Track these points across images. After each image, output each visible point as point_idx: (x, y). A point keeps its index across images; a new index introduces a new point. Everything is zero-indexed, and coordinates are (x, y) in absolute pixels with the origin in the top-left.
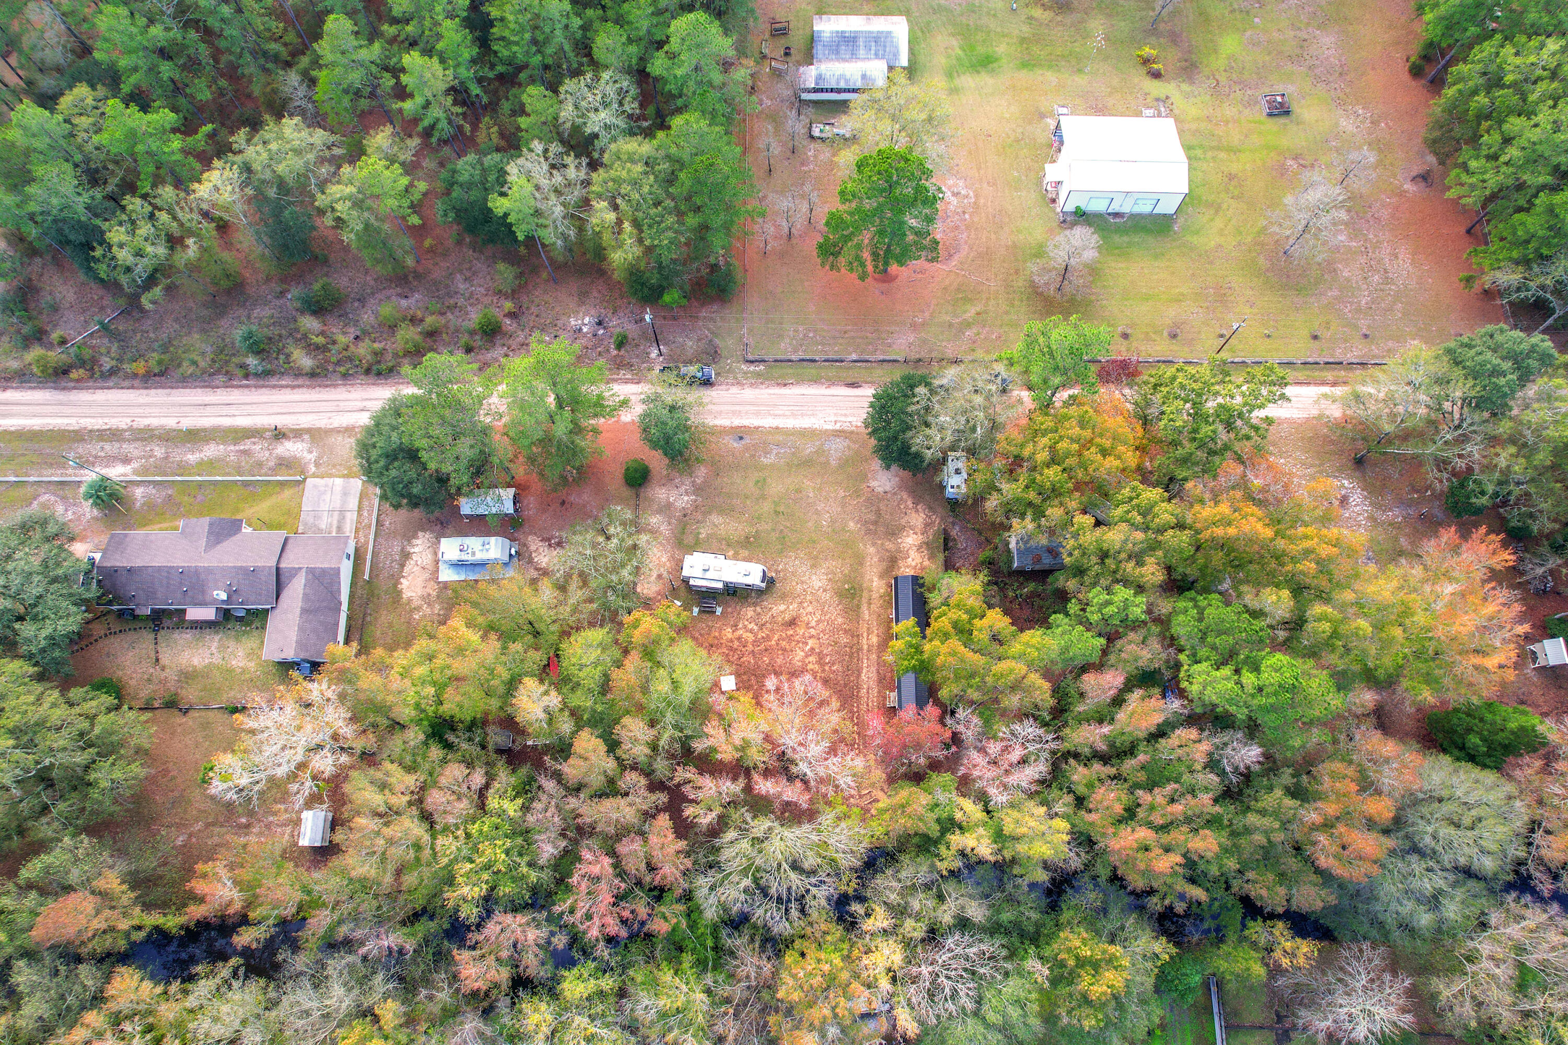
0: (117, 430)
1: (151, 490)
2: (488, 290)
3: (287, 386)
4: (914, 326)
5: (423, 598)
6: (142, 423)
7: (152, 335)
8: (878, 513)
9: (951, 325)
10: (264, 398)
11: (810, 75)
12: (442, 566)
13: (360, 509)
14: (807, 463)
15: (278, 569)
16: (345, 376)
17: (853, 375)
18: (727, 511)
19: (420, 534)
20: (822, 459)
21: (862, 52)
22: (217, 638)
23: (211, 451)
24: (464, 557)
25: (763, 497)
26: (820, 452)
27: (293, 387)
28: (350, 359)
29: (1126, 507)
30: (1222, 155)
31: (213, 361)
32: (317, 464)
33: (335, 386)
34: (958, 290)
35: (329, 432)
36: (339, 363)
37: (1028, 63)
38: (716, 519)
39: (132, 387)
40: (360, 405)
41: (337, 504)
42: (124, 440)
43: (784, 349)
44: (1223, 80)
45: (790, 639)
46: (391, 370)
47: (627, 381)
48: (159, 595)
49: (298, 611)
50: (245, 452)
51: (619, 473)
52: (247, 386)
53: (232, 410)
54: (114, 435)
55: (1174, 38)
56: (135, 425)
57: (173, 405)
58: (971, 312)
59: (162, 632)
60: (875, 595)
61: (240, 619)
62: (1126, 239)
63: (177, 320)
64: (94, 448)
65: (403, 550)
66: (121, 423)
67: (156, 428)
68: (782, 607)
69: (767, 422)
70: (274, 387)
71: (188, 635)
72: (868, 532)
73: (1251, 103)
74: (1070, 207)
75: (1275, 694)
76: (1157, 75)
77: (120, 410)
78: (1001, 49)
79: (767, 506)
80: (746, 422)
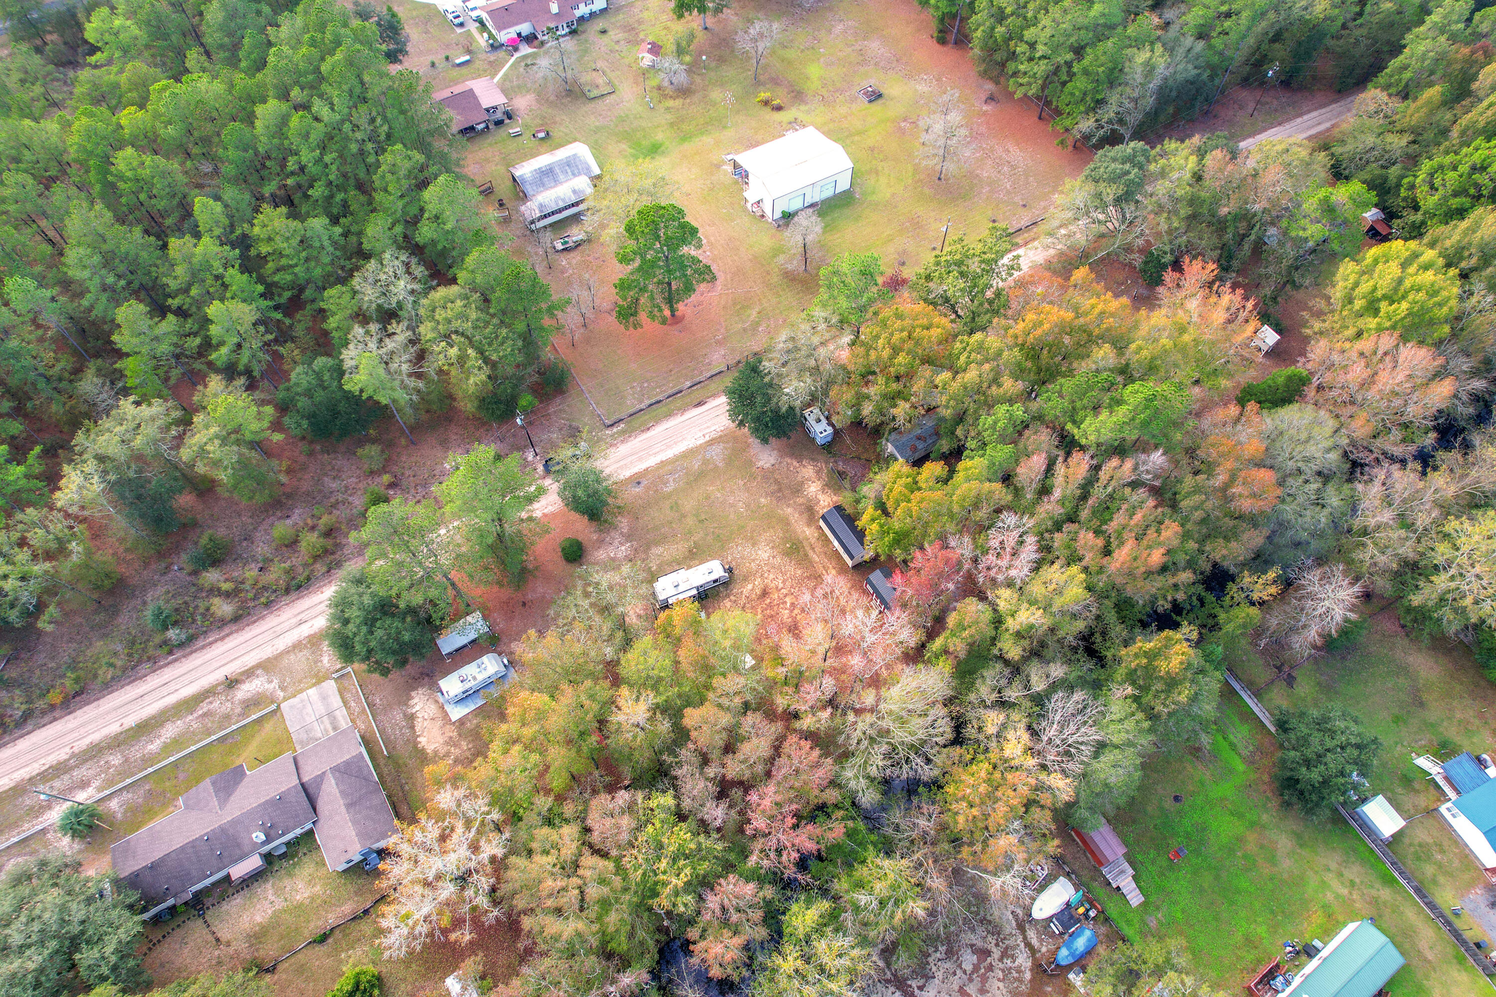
0: (59, 763)
1: (126, 796)
2: (358, 477)
3: (216, 641)
4: (719, 343)
5: (446, 743)
6: (82, 744)
7: (52, 665)
8: (776, 482)
9: (745, 330)
10: (199, 662)
11: (531, 209)
12: (448, 708)
13: (345, 703)
14: (700, 476)
15: (303, 785)
16: (268, 605)
17: (695, 397)
18: (662, 540)
19: (413, 694)
20: (711, 466)
21: (562, 177)
22: (269, 885)
23: (169, 731)
24: (467, 685)
25: (683, 516)
26: (705, 462)
27: (222, 639)
28: (265, 588)
29: (965, 354)
30: (856, 138)
31: (130, 655)
32: (283, 688)
33: (263, 618)
34: (735, 304)
35: (278, 657)
36: (255, 598)
37: (685, 137)
38: (657, 551)
39: (55, 719)
40: (294, 621)
41: (321, 709)
42: (72, 768)
43: (631, 404)
44: (824, 92)
45: (770, 606)
46: (308, 579)
48: (194, 873)
49: (343, 809)
50: (205, 715)
51: (558, 557)
52: (176, 660)
53: (172, 687)
54: (59, 770)
55: (776, 81)
56: (76, 750)
57: (108, 713)
58: (753, 314)
59: (209, 915)
60: (813, 541)
61: (284, 856)
62: (828, 218)
63: (71, 640)
65: (405, 715)
66: (62, 755)
67: (101, 741)
68: (750, 587)
69: (652, 462)
70: (203, 647)
71: (238, 900)
72: (779, 499)
73: (853, 99)
74: (778, 215)
75: (1146, 408)
76: (779, 108)
77: (52, 745)
78: (660, 136)
79: (690, 521)
80: (635, 470)
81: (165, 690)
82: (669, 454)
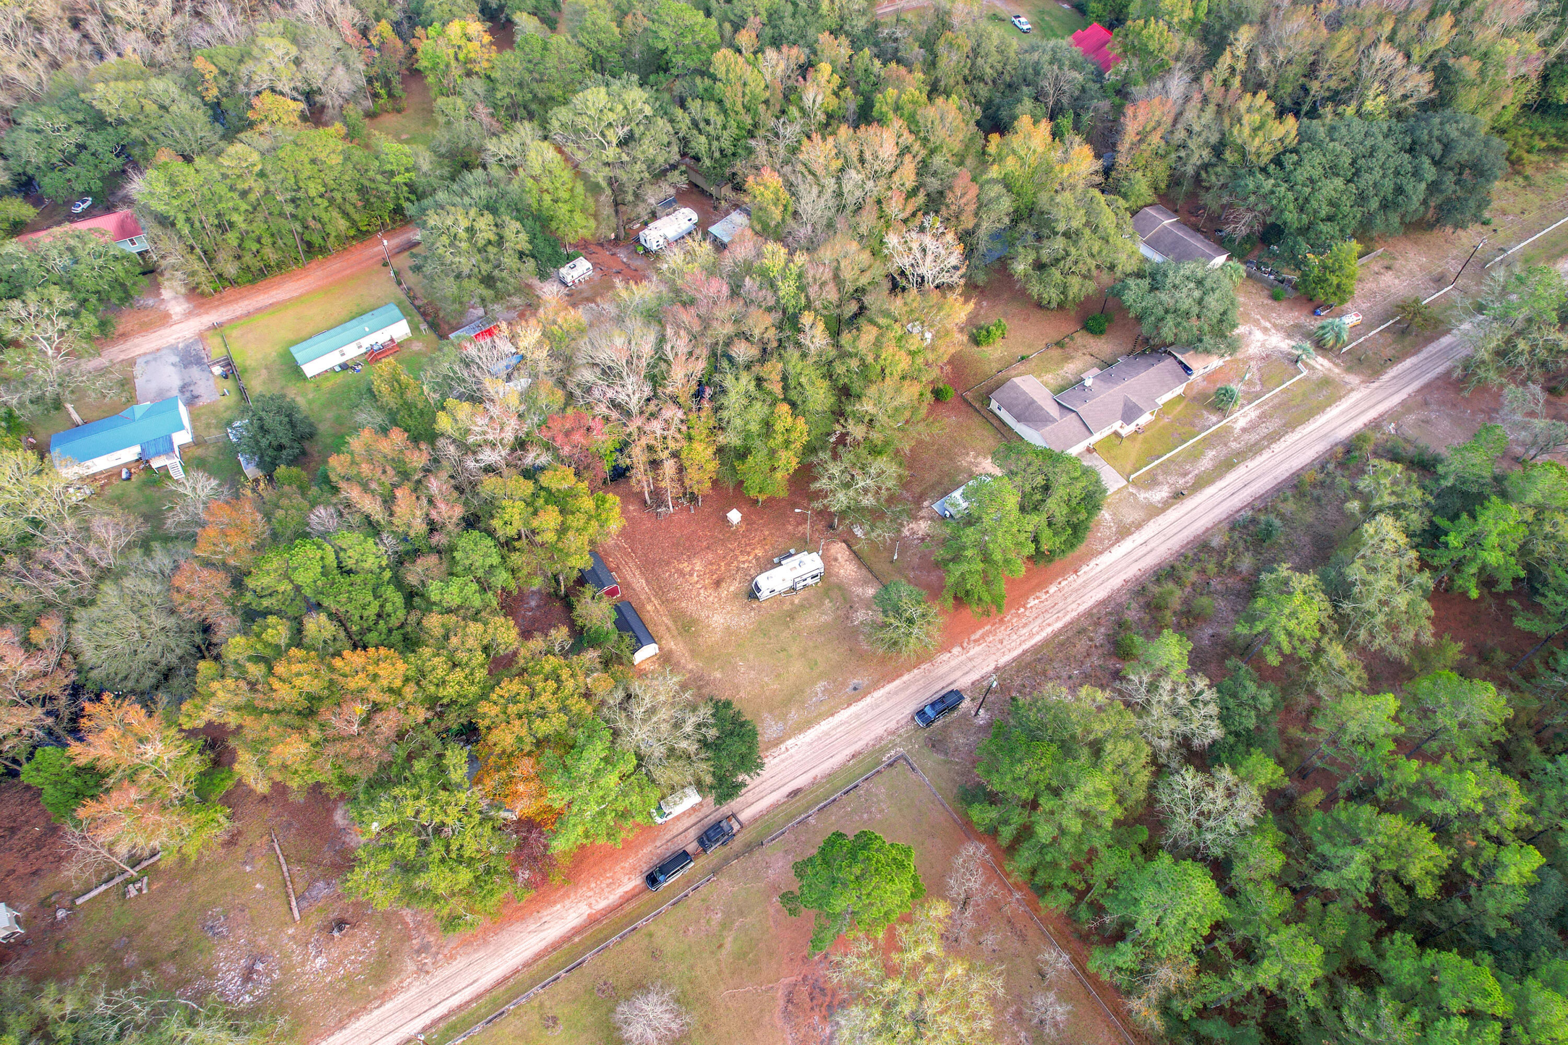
0: (1274, 442)
1: (1207, 422)
6: (1266, 455)
14: (787, 702)
15: (1074, 413)
17: (800, 802)
18: (823, 630)
20: (777, 712)
23: (1206, 462)
25: (803, 654)
26: (784, 717)
27: (1208, 529)
34: (757, 963)
43: (880, 788)
45: (712, 573)
47: (983, 678)
50: (1185, 474)
53: (1226, 492)
54: (1274, 437)
60: (667, 636)
64: (1273, 425)
66: (1277, 447)
69: (844, 715)
70: (1221, 521)
72: (701, 678)
79: (794, 650)
80: (861, 704)
81: (1230, 490)
82: (825, 725)
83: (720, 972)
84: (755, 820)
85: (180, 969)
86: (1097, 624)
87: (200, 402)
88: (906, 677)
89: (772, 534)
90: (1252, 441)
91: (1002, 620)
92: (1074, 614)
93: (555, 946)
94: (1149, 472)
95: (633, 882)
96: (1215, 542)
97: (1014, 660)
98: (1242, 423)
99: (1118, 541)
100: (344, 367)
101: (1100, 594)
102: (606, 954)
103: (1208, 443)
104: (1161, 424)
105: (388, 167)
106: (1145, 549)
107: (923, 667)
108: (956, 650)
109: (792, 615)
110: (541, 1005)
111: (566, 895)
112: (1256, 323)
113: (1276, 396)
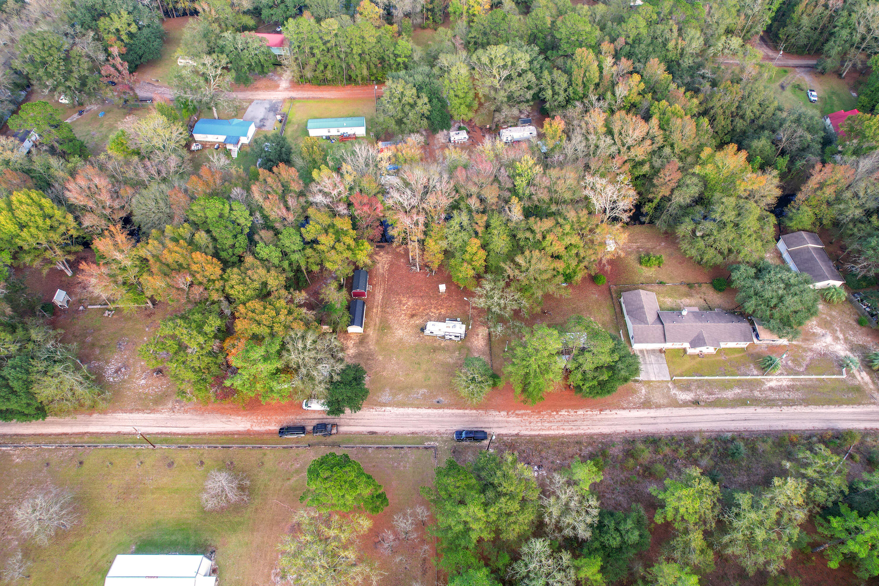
6: (775, 410)
14: (402, 389)
15: (663, 325)
17: (372, 438)
18: (445, 365)
20: (394, 391)
23: (729, 394)
25: (426, 371)
26: (395, 395)
31: (754, 445)
32: (669, 388)
33: (676, 432)
35: (669, 406)
38: (451, 361)
39: (794, 430)
41: (650, 368)
42: (780, 400)
43: (412, 456)
47: (506, 435)
49: (645, 307)
50: (711, 394)
53: (730, 417)
62: (174, 538)
64: (793, 395)
68: (417, 322)
69: (423, 411)
70: (712, 431)
72: (372, 355)
79: (424, 367)
80: (435, 411)
81: (733, 417)
82: (410, 410)
83: (280, 490)
84: (346, 433)
85: (100, 353)
86: (590, 444)
87: (264, 129)
88: (467, 411)
89: (456, 306)
90: (771, 398)
91: (539, 412)
92: (582, 432)
93: (226, 434)
94: (688, 380)
95: (275, 427)
96: (697, 440)
97: (530, 436)
98: (773, 384)
99: (639, 408)
100: (328, 138)
101: (606, 430)
102: (242, 450)
103: (740, 384)
104: (718, 358)
105: (396, 52)
106: (652, 421)
107: (481, 411)
108: (503, 413)
109: (435, 350)
110: (203, 454)
111: (246, 415)
112: (833, 332)
113: (811, 380)
